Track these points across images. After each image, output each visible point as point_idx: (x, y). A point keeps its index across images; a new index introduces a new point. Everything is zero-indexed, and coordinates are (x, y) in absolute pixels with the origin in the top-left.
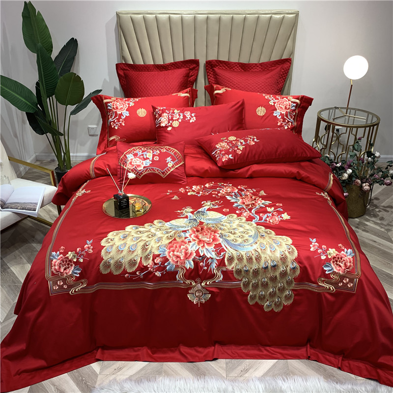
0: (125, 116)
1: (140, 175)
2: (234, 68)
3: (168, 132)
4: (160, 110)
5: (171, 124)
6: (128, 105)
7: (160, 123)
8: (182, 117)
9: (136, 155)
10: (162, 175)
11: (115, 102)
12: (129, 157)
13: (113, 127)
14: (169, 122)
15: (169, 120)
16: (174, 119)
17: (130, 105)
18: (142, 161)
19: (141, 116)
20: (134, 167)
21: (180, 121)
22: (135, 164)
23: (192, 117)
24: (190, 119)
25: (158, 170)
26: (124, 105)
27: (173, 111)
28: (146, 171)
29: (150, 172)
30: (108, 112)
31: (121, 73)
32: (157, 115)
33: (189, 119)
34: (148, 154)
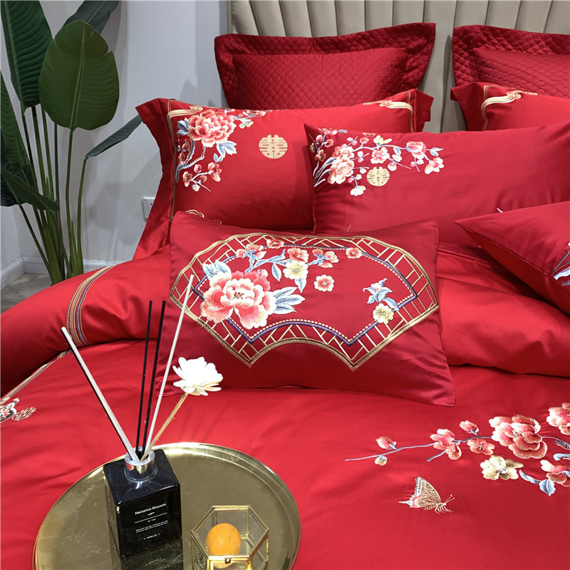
0: (223, 156)
1: (252, 353)
2: (530, 50)
3: (353, 202)
4: (329, 137)
5: (364, 176)
6: (234, 126)
7: (327, 176)
8: (398, 158)
9: (239, 266)
10: (346, 358)
11: (200, 117)
12: (212, 274)
13: (187, 185)
14: (356, 172)
15: (357, 165)
16: (373, 161)
17: (242, 126)
18: (262, 294)
19: (271, 157)
20: (228, 316)
21: (393, 168)
22: (233, 302)
23: (432, 158)
24: (426, 163)
25: (328, 336)
26: (223, 124)
27: (371, 139)
28: (277, 336)
29: (295, 339)
30: (177, 144)
31: (228, 59)
32: (320, 152)
33: (421, 162)
34: (291, 264)
